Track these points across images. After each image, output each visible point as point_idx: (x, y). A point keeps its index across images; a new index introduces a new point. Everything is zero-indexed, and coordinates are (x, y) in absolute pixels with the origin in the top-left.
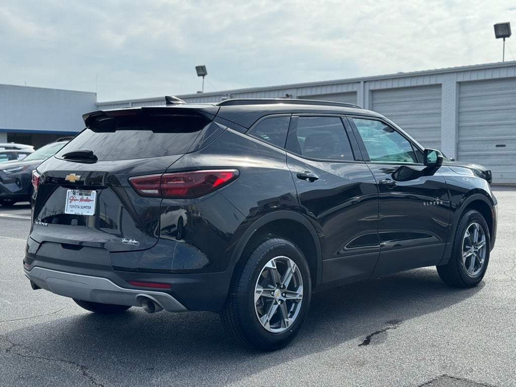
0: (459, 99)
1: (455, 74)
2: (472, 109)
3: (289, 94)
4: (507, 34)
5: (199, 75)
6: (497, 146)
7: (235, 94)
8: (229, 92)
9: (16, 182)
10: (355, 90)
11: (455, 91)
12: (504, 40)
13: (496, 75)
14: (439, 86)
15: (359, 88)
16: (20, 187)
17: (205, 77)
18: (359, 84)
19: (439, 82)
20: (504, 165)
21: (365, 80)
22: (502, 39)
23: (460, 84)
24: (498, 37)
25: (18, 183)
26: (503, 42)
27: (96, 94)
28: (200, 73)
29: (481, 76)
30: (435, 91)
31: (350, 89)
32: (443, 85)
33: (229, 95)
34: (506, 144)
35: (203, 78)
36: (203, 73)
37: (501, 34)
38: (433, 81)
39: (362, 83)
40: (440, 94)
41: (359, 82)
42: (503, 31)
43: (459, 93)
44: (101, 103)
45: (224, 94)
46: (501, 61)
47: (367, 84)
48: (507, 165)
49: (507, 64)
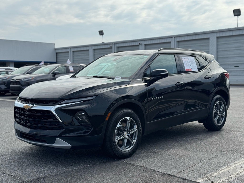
0: (218, 45)
1: (216, 33)
2: (223, 49)
3: (140, 43)
4: (239, 14)
5: (100, 35)
6: (235, 67)
7: (117, 43)
8: (114, 42)
9: (5, 84)
10: (170, 41)
11: (215, 41)
12: (238, 17)
13: (234, 33)
14: (208, 39)
15: (172, 40)
16: (6, 87)
17: (103, 36)
18: (172, 38)
19: (208, 37)
20: (238, 76)
21: (175, 36)
22: (237, 17)
23: (218, 38)
24: (235, 15)
25: (5, 85)
26: (237, 18)
27: (55, 44)
28: (101, 34)
29: (227, 34)
30: (207, 41)
31: (168, 40)
32: (210, 39)
33: (114, 44)
34: (239, 66)
35: (102, 36)
36: (102, 34)
37: (236, 14)
38: (205, 36)
39: (173, 38)
40: (209, 43)
41: (172, 37)
42: (237, 13)
43: (218, 42)
44: (57, 48)
45: (111, 43)
46: (236, 27)
47: (176, 38)
48: (239, 76)
49: (239, 28)
